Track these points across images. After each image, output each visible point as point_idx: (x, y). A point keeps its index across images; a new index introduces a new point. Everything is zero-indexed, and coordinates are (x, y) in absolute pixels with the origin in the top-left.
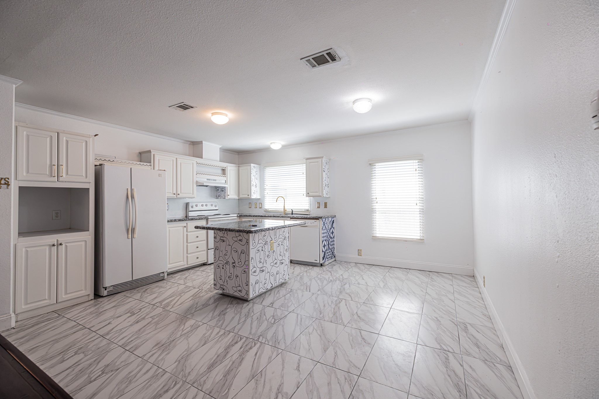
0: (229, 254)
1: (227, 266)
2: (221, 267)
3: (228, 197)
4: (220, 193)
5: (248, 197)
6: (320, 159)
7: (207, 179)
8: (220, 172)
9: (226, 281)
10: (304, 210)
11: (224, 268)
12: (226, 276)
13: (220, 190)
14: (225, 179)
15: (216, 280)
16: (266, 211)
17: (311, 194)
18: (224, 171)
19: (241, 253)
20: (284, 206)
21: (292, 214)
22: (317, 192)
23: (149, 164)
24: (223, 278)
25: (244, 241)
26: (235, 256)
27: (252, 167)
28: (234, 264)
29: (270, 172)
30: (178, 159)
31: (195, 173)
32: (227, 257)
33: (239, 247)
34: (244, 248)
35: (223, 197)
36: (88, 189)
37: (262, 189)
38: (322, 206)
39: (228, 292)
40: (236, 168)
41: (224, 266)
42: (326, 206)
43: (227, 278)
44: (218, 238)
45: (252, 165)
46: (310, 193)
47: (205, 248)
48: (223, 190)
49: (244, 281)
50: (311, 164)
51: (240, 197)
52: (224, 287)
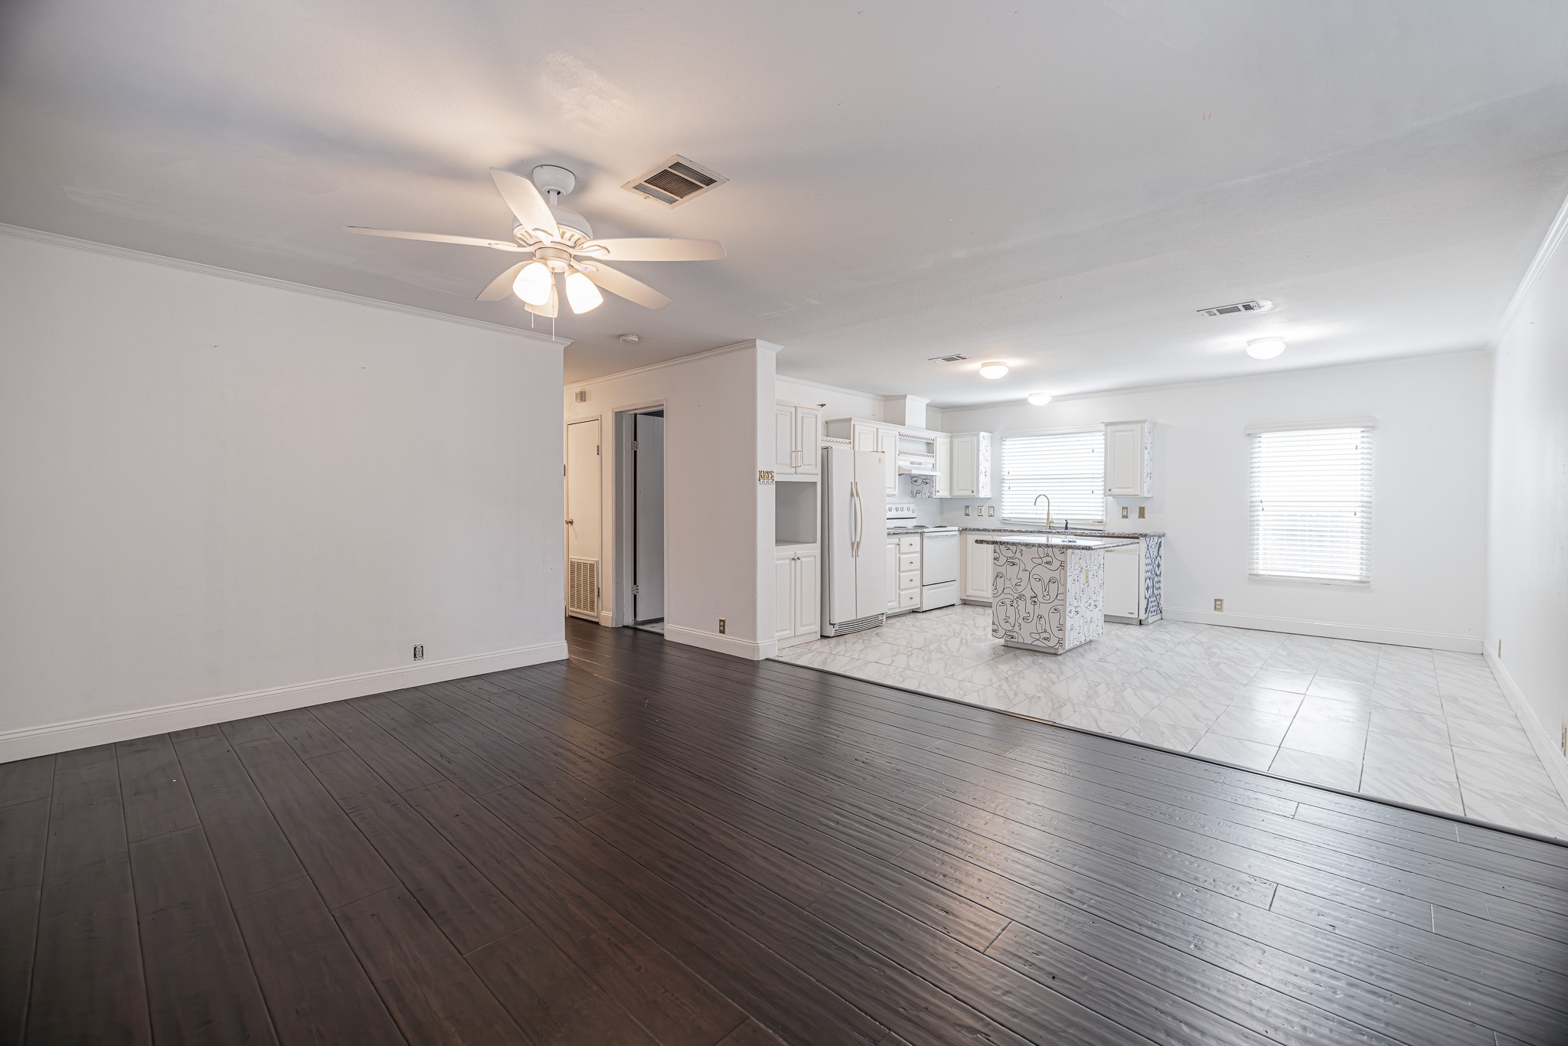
0: (1024, 584)
1: (1021, 603)
2: (1008, 602)
3: (937, 494)
4: (919, 488)
5: (972, 494)
6: (1139, 426)
7: (912, 463)
8: (923, 448)
9: (1017, 624)
10: (1090, 522)
11: (1015, 604)
12: (1018, 616)
13: (920, 481)
14: (932, 460)
15: (997, 623)
16: (1004, 521)
17: (1115, 491)
18: (930, 446)
19: (1050, 581)
20: (1048, 514)
21: (1066, 528)
22: (1129, 488)
23: (848, 441)
24: (1012, 621)
25: (1056, 564)
26: (1038, 587)
27: (981, 438)
28: (1035, 599)
29: (1012, 448)
30: (880, 431)
31: (897, 453)
32: (1020, 589)
33: (1045, 574)
34: (1056, 574)
35: (928, 495)
36: (815, 483)
37: (998, 481)
38: (1134, 515)
39: (1021, 640)
40: (948, 440)
41: (1015, 601)
42: (1142, 513)
43: (1020, 621)
44: (1003, 560)
45: (982, 434)
46: (1113, 490)
47: (918, 584)
48: (928, 481)
49: (1055, 624)
50: (1117, 434)
51: (954, 494)
52: (1015, 634)
